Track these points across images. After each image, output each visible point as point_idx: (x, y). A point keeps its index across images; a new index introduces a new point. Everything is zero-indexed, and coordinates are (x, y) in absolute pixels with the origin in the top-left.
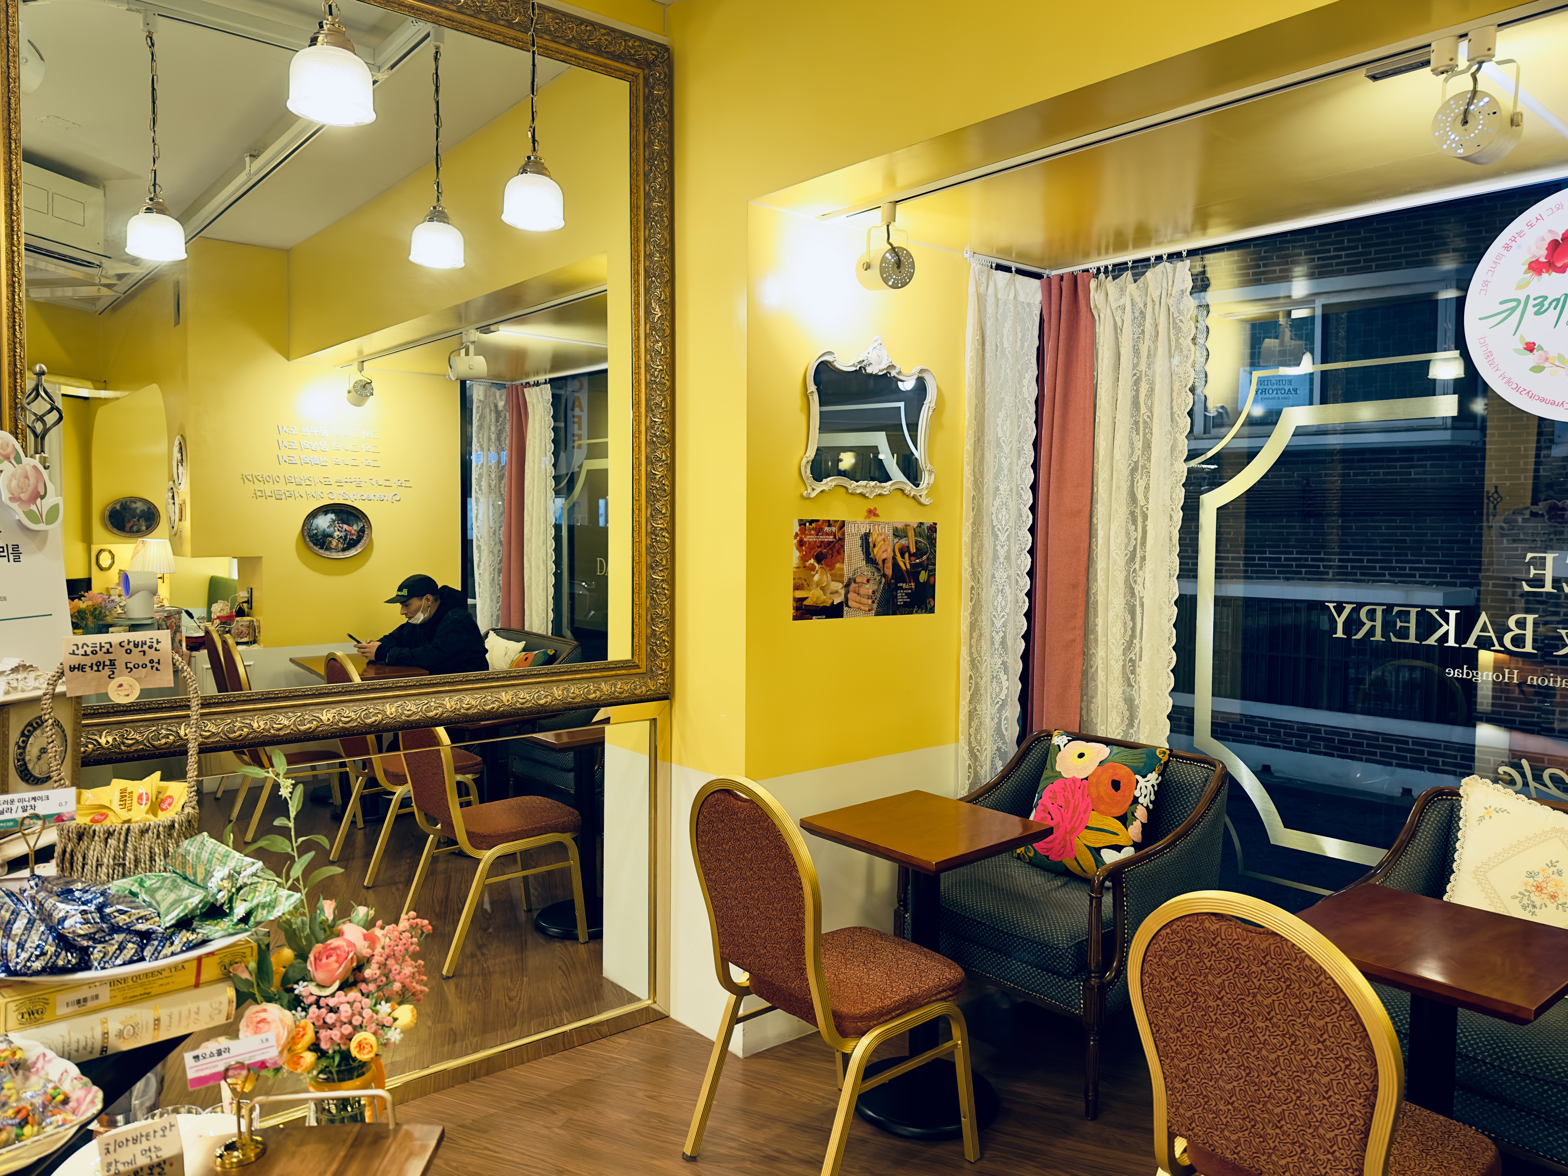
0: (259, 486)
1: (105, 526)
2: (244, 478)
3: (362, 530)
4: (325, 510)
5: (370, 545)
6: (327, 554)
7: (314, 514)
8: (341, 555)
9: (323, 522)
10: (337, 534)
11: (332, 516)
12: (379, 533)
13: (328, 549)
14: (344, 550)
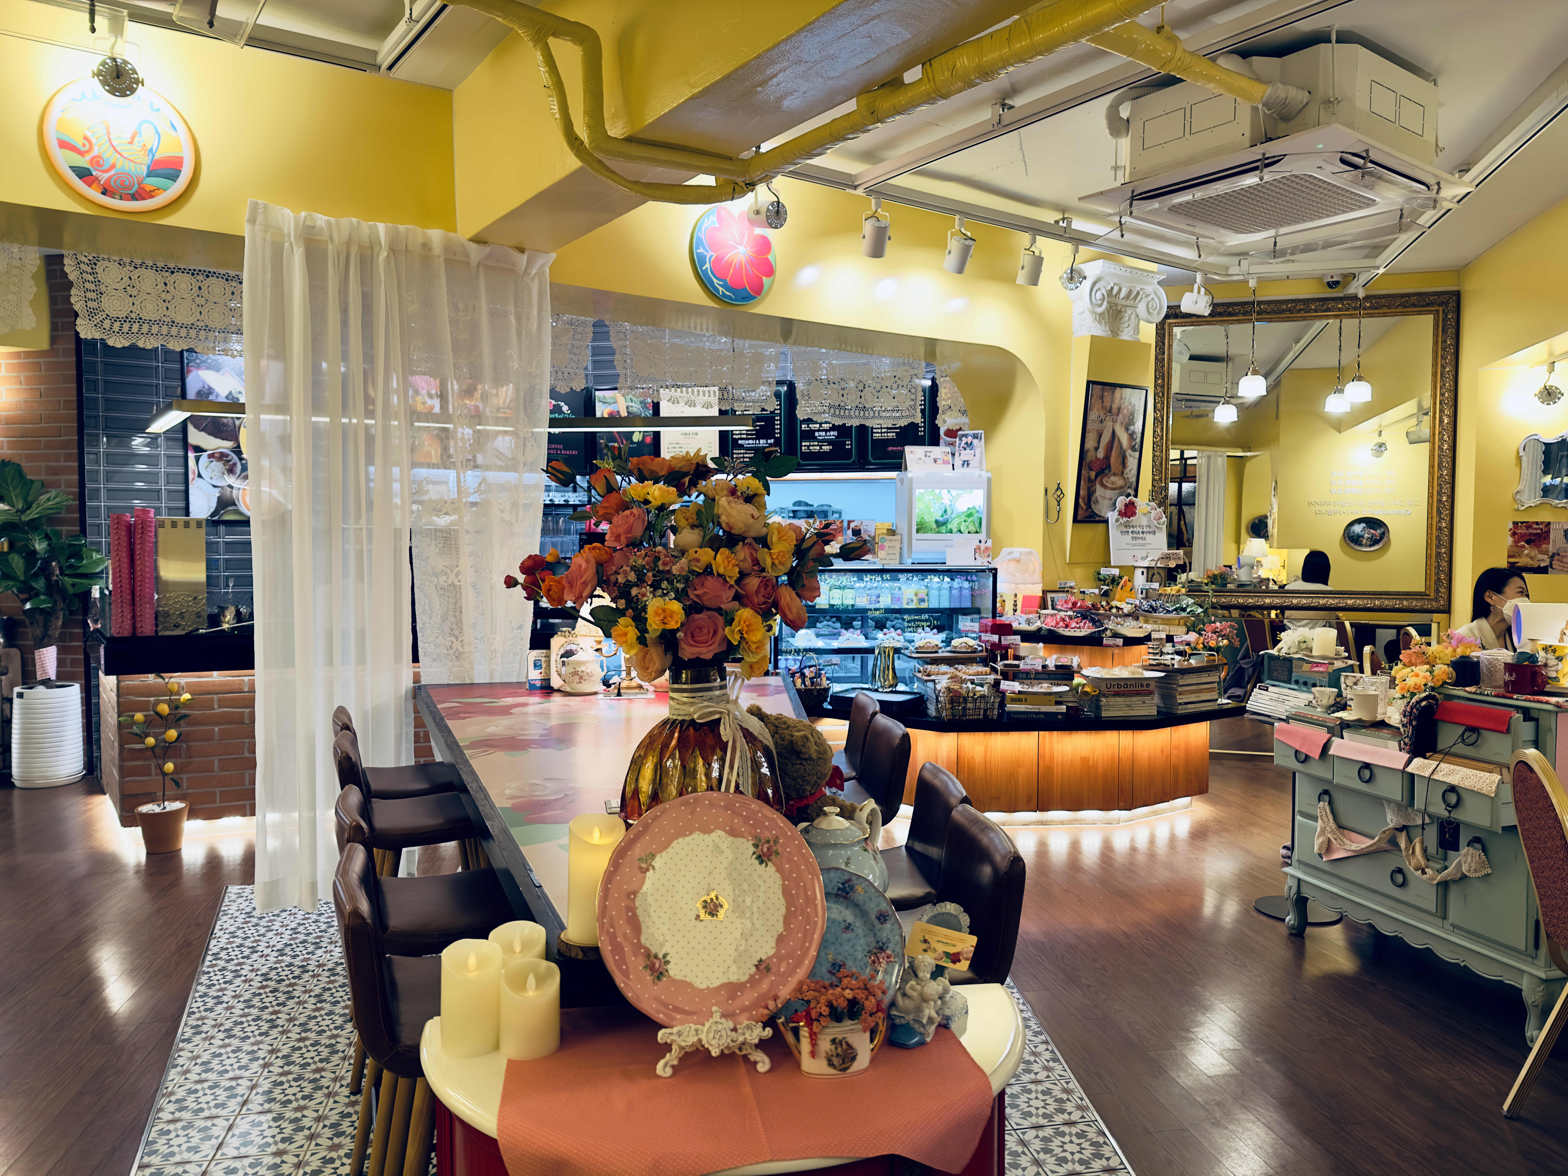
0: (1318, 508)
1: (1248, 533)
2: (1310, 504)
3: (1383, 533)
4: (1359, 521)
5: (1388, 543)
6: (1359, 548)
7: (1352, 524)
8: (1368, 549)
9: (1358, 529)
10: (1366, 536)
11: (1363, 525)
12: (1393, 534)
13: (1361, 545)
14: (1370, 546)
